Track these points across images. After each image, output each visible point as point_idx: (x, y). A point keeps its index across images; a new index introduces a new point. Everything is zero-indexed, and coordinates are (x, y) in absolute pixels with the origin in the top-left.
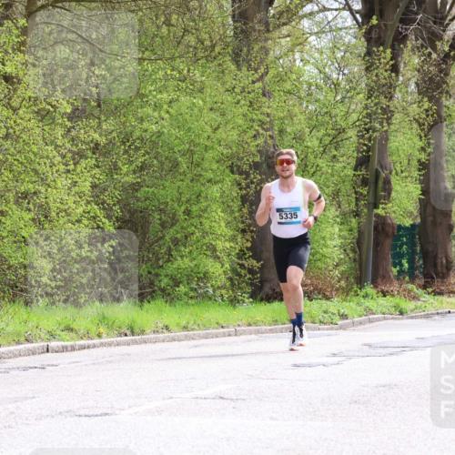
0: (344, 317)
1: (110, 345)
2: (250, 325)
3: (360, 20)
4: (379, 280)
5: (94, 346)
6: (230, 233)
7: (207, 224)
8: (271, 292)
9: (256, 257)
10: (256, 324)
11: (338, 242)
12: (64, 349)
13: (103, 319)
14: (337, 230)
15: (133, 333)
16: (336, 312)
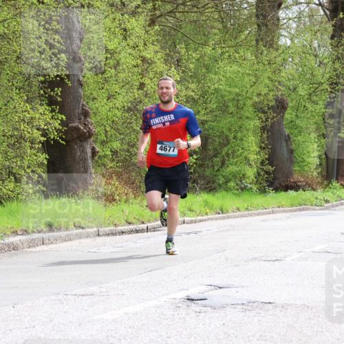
0: (327, 201)
1: (212, 219)
2: (279, 207)
3: (328, 13)
4: (339, 178)
5: (205, 220)
6: (258, 149)
7: (246, 145)
8: (278, 186)
9: (271, 164)
10: (282, 207)
11: (316, 154)
12: (191, 222)
13: (206, 203)
14: (316, 146)
15: (222, 212)
16: (322, 198)
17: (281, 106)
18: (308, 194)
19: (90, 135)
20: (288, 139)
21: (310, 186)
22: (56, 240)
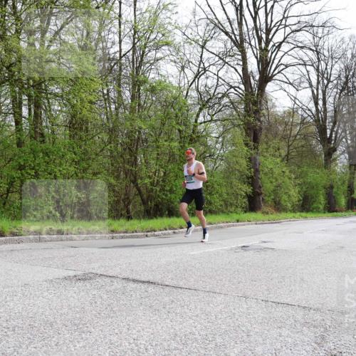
1: (302, 220)
2: (327, 217)
4: (352, 209)
5: (299, 220)
6: (324, 200)
7: (319, 198)
9: (329, 204)
10: (329, 217)
11: (344, 202)
12: (293, 221)
13: (300, 215)
14: (344, 199)
15: (306, 218)
16: (344, 215)
17: (332, 187)
18: (339, 214)
19: (261, 194)
20: (334, 197)
21: (341, 211)
22: (239, 225)
